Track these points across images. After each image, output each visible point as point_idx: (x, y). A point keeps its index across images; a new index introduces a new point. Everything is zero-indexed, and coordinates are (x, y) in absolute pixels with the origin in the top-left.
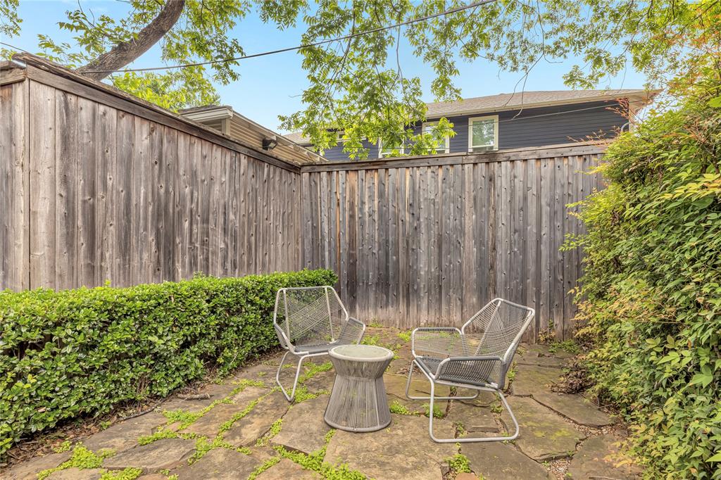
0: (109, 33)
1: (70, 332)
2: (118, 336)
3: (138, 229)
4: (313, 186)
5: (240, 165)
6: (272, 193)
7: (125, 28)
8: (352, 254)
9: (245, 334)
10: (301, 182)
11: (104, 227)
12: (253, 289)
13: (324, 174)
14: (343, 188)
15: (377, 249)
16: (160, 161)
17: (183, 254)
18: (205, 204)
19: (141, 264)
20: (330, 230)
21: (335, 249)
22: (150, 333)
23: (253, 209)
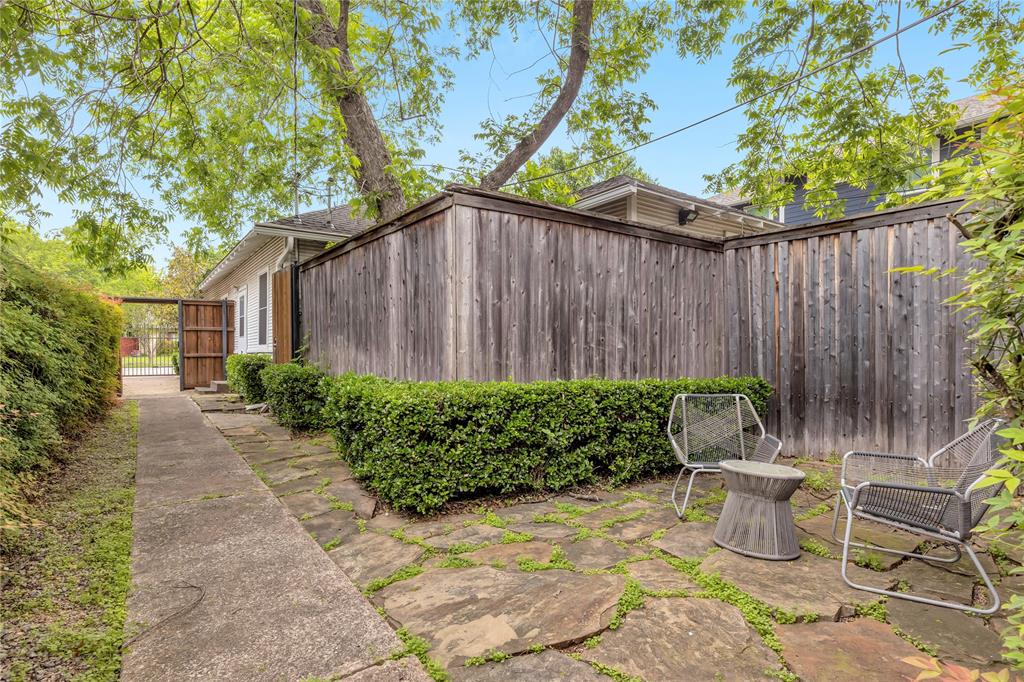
0: (513, 131)
1: (484, 415)
2: (518, 423)
3: (536, 329)
4: (741, 267)
5: (640, 252)
6: (682, 281)
7: (528, 122)
8: (799, 358)
9: (639, 443)
10: (724, 262)
11: (509, 327)
12: (648, 393)
13: (756, 250)
14: (784, 266)
15: (837, 350)
16: (555, 260)
17: (579, 355)
18: (601, 300)
19: (539, 363)
20: (764, 325)
21: (773, 352)
22: (544, 426)
23: (657, 303)
